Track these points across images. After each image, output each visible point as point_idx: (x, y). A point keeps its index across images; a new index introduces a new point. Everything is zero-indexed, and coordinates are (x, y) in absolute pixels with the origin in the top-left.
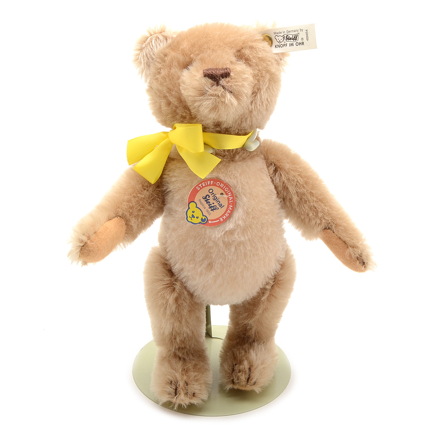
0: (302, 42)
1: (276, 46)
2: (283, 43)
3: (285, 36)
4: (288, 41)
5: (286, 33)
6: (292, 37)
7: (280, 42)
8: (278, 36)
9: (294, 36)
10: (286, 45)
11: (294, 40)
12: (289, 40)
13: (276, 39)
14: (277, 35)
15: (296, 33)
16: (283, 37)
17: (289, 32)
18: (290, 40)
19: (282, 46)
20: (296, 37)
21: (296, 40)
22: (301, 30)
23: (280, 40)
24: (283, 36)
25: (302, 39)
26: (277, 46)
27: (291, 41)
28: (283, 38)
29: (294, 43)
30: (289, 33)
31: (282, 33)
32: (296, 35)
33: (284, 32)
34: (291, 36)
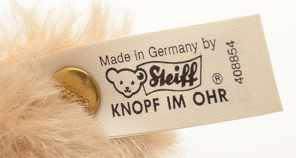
0: (220, 90)
1: (114, 110)
2: (141, 97)
3: (147, 68)
4: (158, 87)
5: (148, 58)
6: (174, 73)
7: (128, 94)
8: (118, 72)
9: (181, 66)
10: (156, 105)
11: (183, 85)
12: (166, 86)
13: (113, 83)
14: (112, 66)
15: (189, 55)
16: (138, 73)
17: (161, 52)
18: (169, 84)
19: (137, 107)
20: (193, 73)
21: (192, 81)
22: (210, 44)
23: (130, 85)
24: (138, 69)
25: (217, 77)
26: (119, 110)
27: (174, 86)
28: (140, 77)
29: (188, 97)
30: (158, 58)
31: (133, 57)
32: (190, 64)
33: (139, 55)
34: (170, 70)
